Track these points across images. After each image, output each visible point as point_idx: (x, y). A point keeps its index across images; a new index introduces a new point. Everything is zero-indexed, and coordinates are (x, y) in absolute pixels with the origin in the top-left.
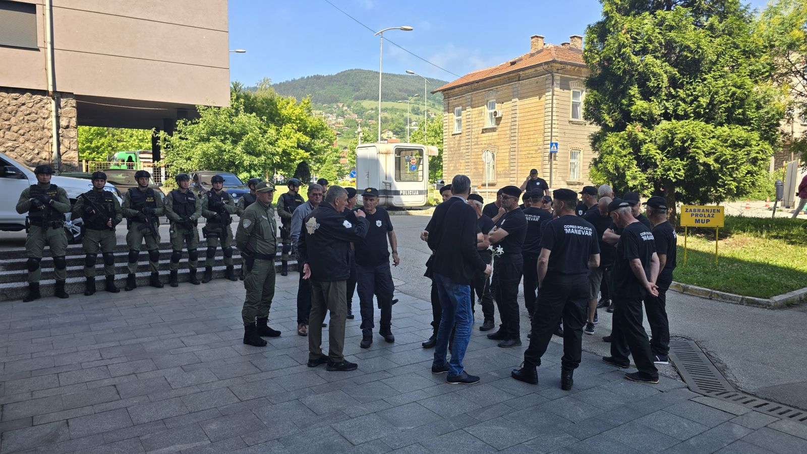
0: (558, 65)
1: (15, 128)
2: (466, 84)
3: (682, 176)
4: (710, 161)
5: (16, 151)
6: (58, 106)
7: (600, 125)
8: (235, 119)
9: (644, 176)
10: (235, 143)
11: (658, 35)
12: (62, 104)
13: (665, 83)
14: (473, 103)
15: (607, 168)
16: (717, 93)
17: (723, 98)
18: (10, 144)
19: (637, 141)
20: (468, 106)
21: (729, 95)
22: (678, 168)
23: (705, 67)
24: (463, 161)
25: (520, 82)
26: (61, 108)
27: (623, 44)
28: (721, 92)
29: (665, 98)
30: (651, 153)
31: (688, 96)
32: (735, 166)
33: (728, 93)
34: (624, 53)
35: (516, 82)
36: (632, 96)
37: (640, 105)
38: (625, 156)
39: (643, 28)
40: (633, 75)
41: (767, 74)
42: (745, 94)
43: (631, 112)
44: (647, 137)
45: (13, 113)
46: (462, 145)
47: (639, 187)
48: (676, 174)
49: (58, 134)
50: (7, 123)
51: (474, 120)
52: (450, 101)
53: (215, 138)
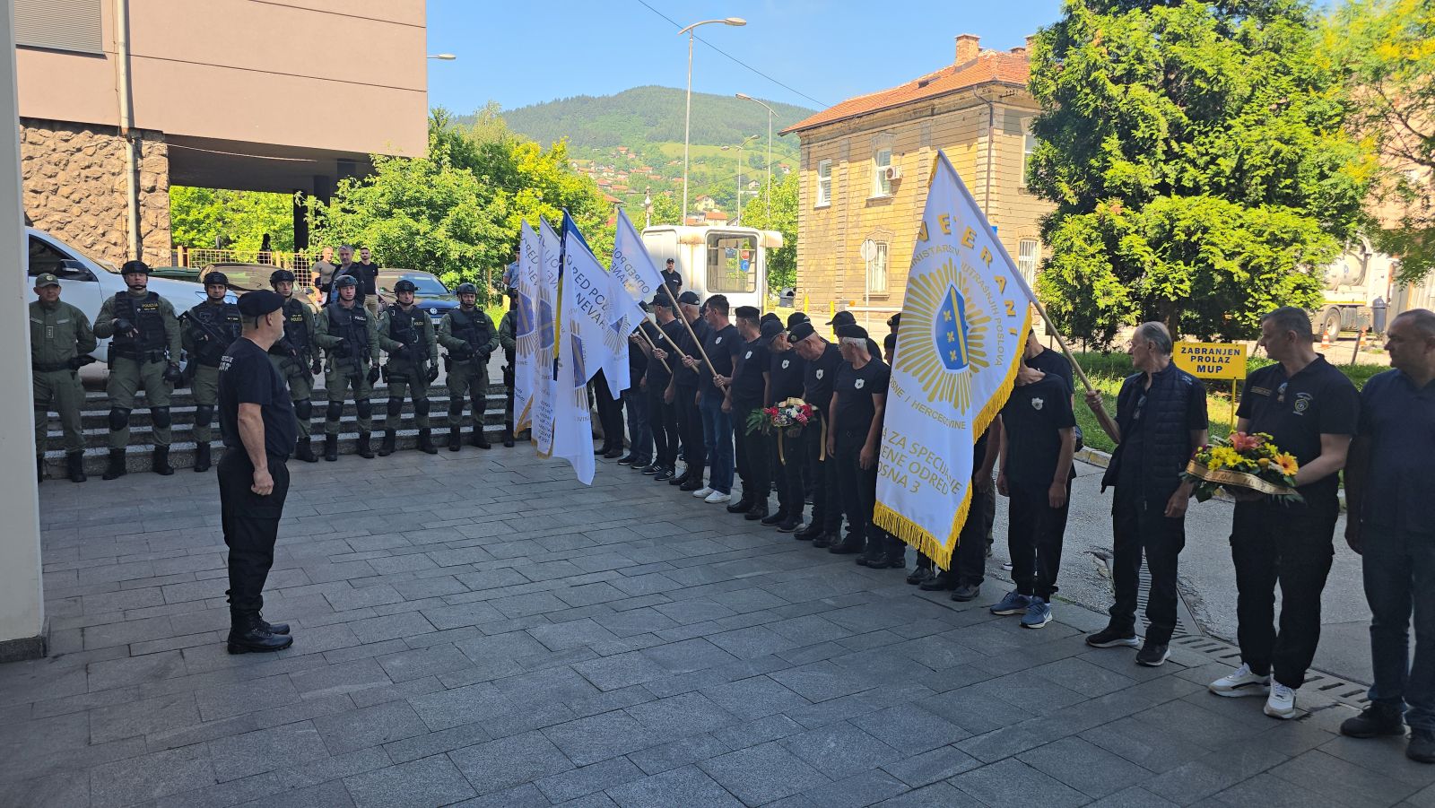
0: (1003, 90)
1: (64, 191)
2: (840, 121)
3: (1186, 292)
4: (1233, 266)
5: (66, 229)
6: (137, 153)
7: (1056, 201)
8: (436, 179)
9: (1124, 290)
10: (435, 219)
11: (1153, 49)
12: (144, 150)
13: (1164, 134)
14: (851, 153)
15: (1062, 276)
16: (1249, 152)
17: (1257, 161)
18: (57, 217)
19: (1112, 230)
20: (842, 158)
21: (1270, 155)
22: (1180, 279)
23: (1232, 105)
24: (833, 256)
25: (935, 117)
26: (142, 158)
27: (1095, 64)
28: (1257, 150)
29: (1164, 158)
30: (1134, 251)
31: (1203, 155)
32: (1275, 275)
33: (1267, 153)
34: (1095, 80)
35: (927, 118)
36: (1105, 153)
37: (1120, 169)
38: (1093, 256)
39: (1128, 36)
40: (1110, 118)
41: (1338, 119)
42: (1297, 154)
43: (1105, 180)
44: (1129, 225)
45: (61, 165)
46: (830, 227)
47: (1115, 308)
48: (1176, 288)
49: (137, 202)
50: (53, 181)
51: (852, 183)
52: (812, 150)
53: (401, 211)
